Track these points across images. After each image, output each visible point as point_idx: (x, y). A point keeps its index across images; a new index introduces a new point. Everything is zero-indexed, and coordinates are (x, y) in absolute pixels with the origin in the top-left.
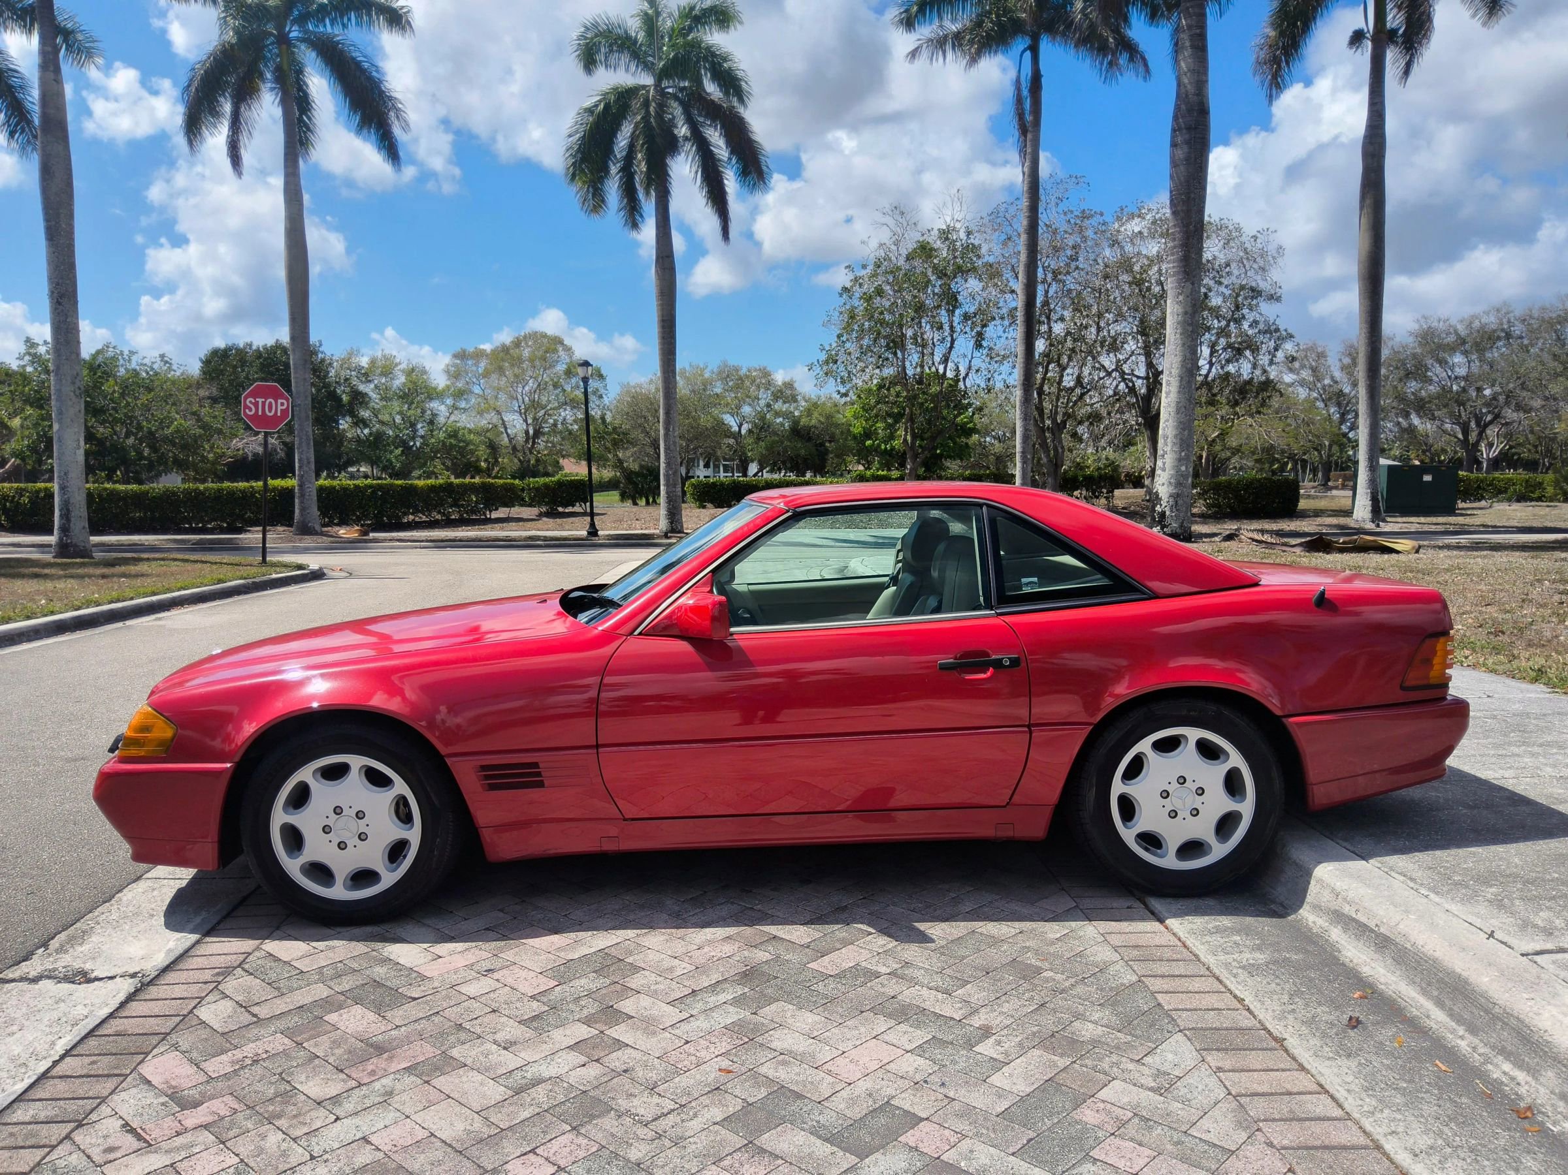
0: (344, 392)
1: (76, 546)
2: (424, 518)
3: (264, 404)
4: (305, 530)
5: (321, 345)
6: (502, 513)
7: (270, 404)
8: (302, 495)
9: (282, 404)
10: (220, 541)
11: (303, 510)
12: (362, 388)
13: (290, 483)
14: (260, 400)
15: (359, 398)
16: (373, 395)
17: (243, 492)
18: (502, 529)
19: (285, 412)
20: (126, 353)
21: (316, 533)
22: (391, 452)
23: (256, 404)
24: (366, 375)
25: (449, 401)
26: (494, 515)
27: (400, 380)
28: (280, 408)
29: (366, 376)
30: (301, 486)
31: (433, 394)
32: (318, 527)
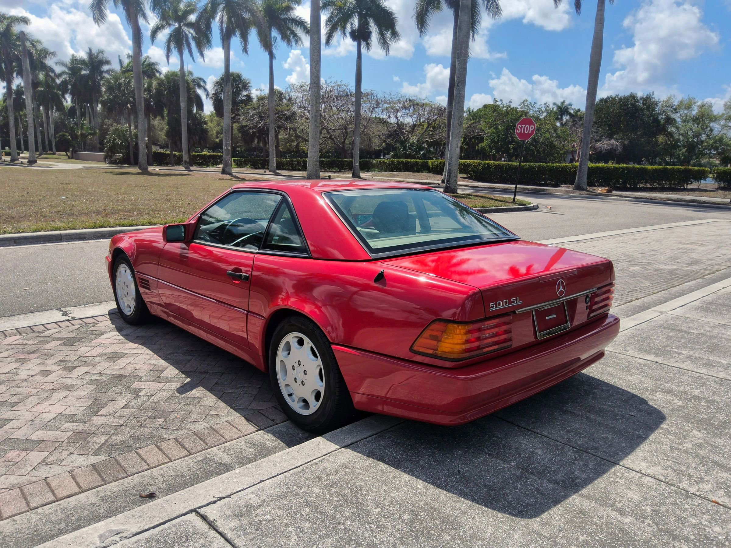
0: (662, 118)
1: (451, 188)
2: (648, 185)
3: (524, 127)
4: (579, 188)
5: (653, 94)
6: (695, 185)
7: (527, 127)
8: (580, 171)
9: (532, 128)
10: (539, 190)
11: (579, 178)
12: (674, 116)
13: (591, 165)
14: (523, 126)
15: (670, 121)
16: (679, 120)
17: (563, 168)
18: (688, 195)
19: (532, 131)
20: (533, 103)
21: (583, 190)
22: (680, 150)
23: (521, 128)
24: (675, 109)
25: (723, 122)
26: (689, 187)
27: (695, 111)
28: (531, 129)
29: (676, 111)
30: (580, 166)
31: (715, 119)
32: (585, 187)
